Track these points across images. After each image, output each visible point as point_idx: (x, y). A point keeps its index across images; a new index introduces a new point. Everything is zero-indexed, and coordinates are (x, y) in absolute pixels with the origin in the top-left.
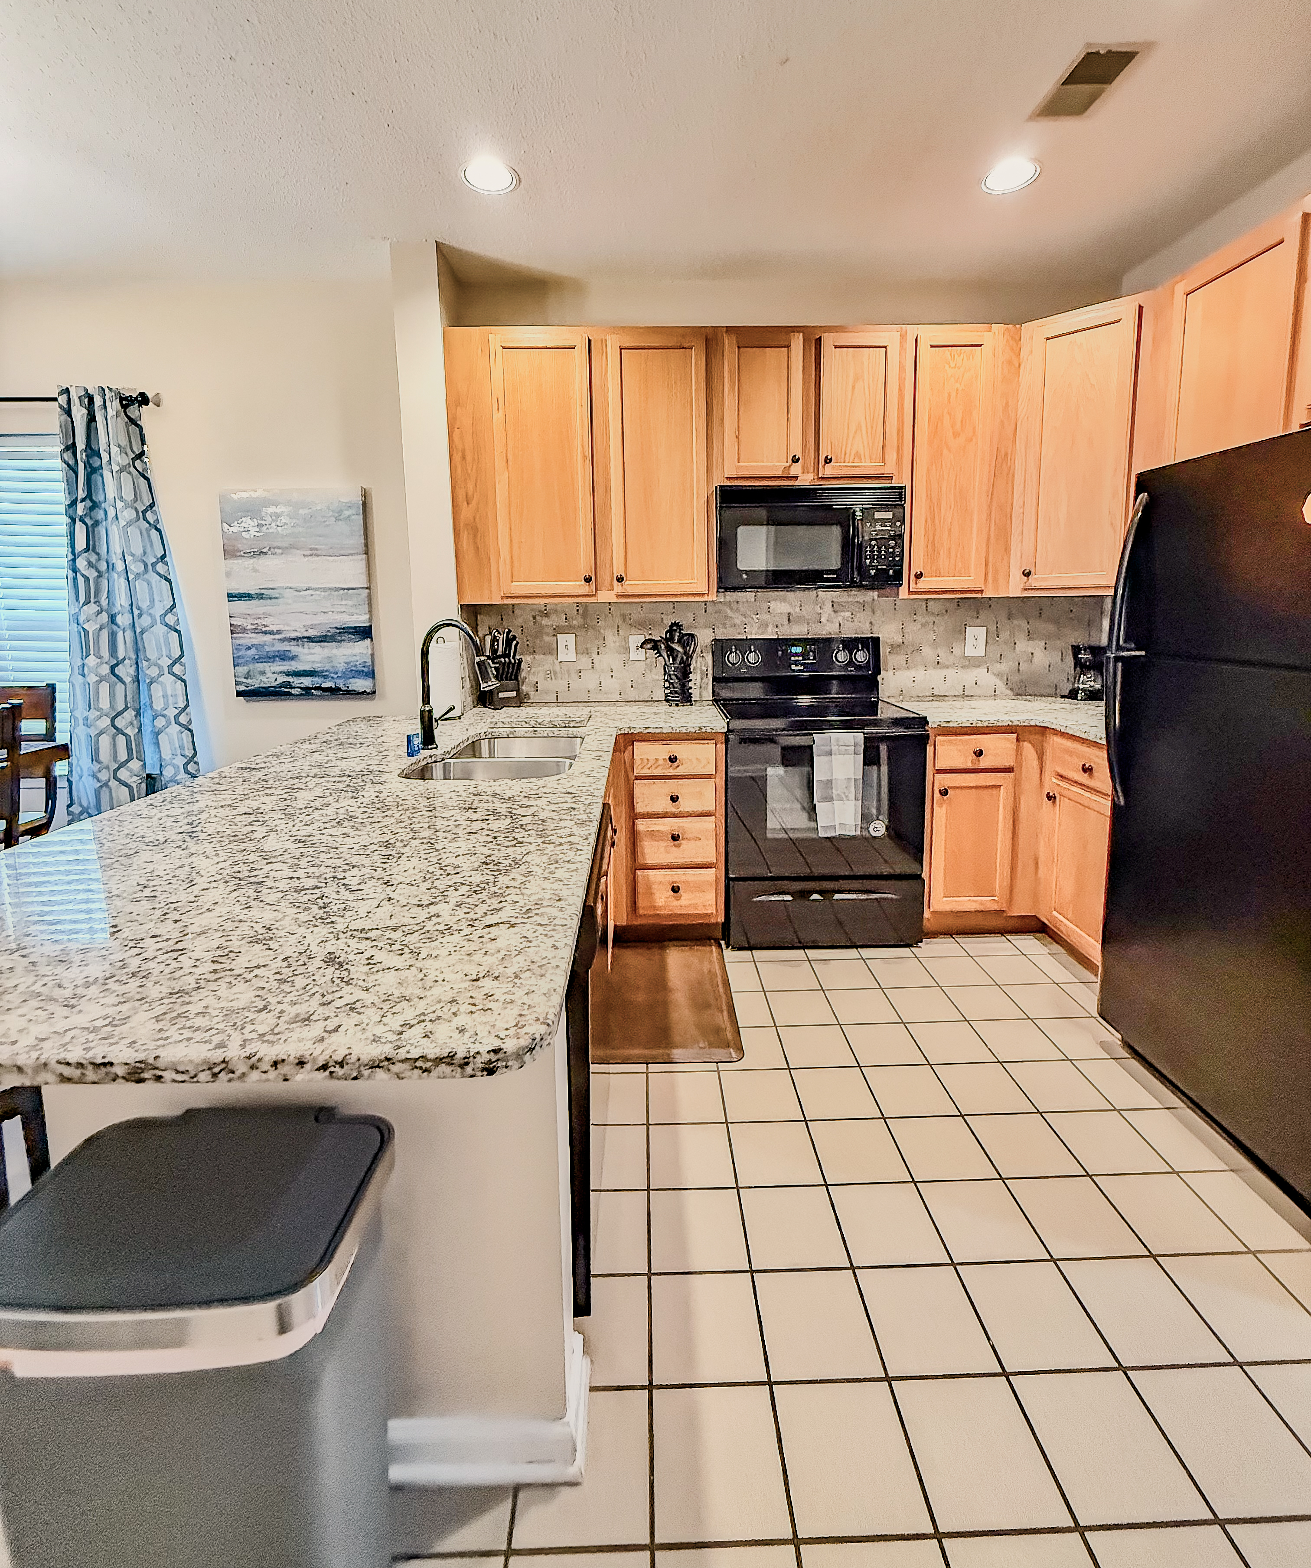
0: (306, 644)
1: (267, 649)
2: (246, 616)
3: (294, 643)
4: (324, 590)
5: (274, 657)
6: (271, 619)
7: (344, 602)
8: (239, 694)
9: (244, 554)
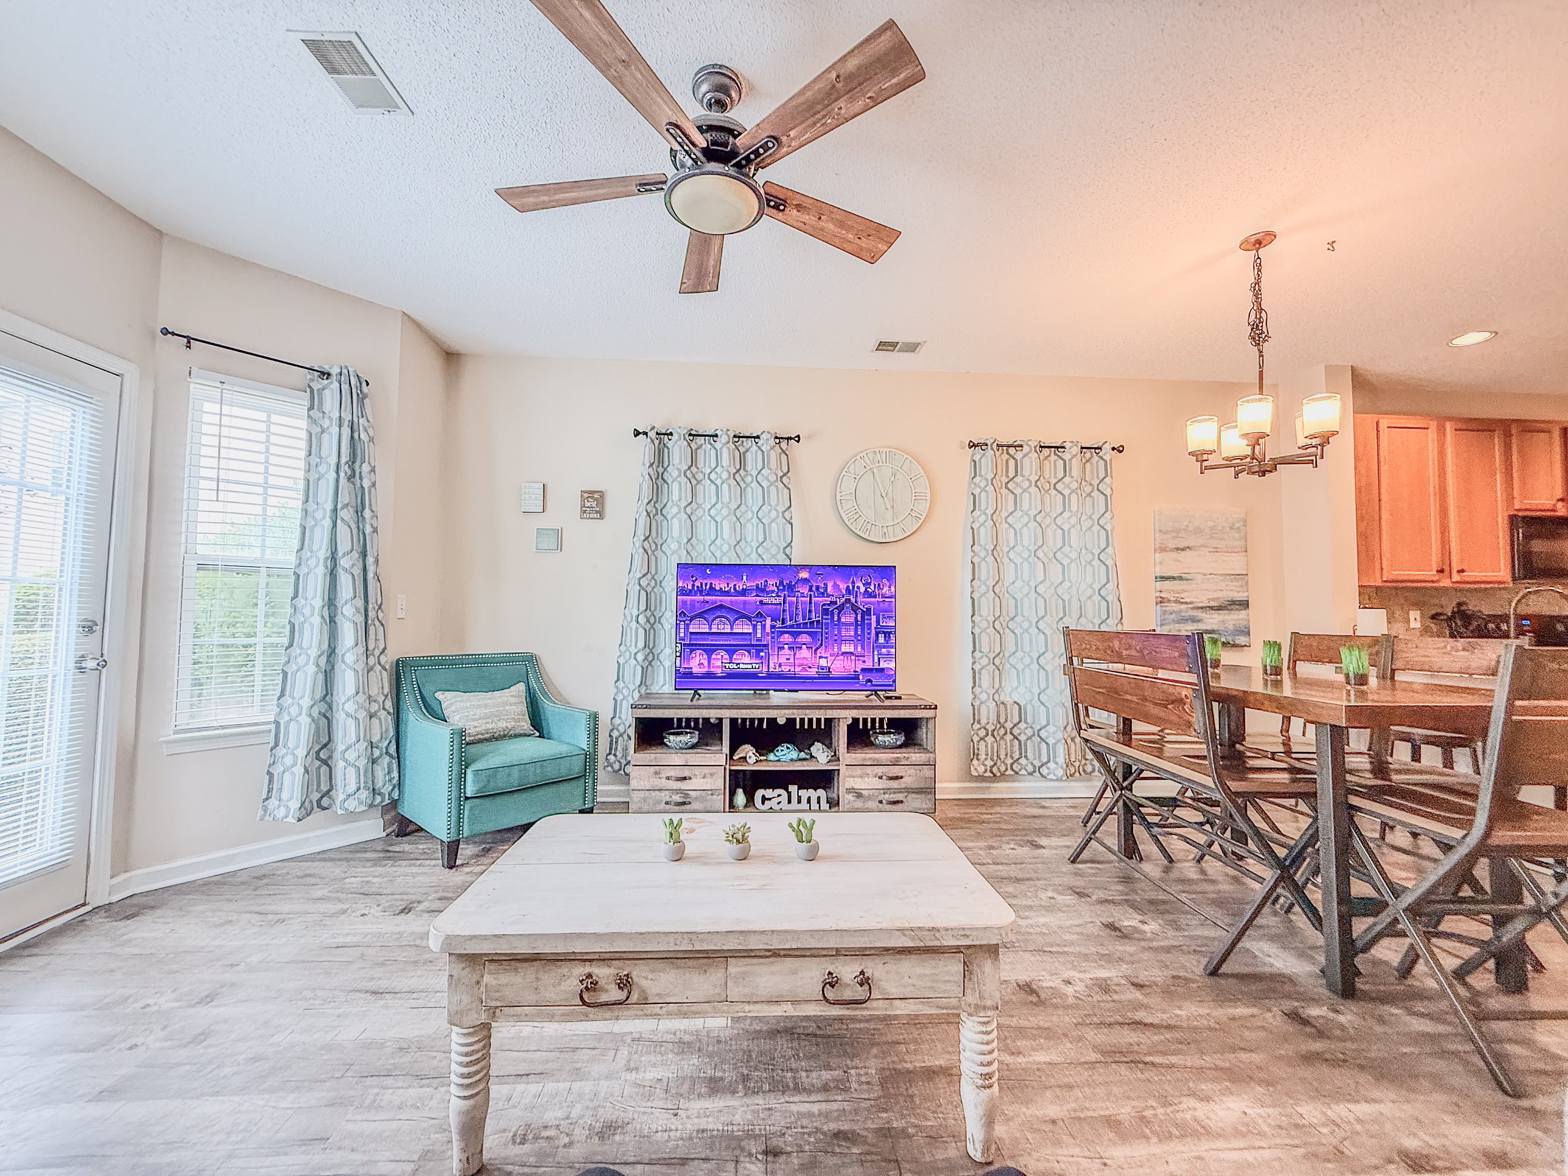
1: (1183, 614)
4: (1222, 575)
6: (1187, 594)
7: (1234, 583)
9: (1172, 550)
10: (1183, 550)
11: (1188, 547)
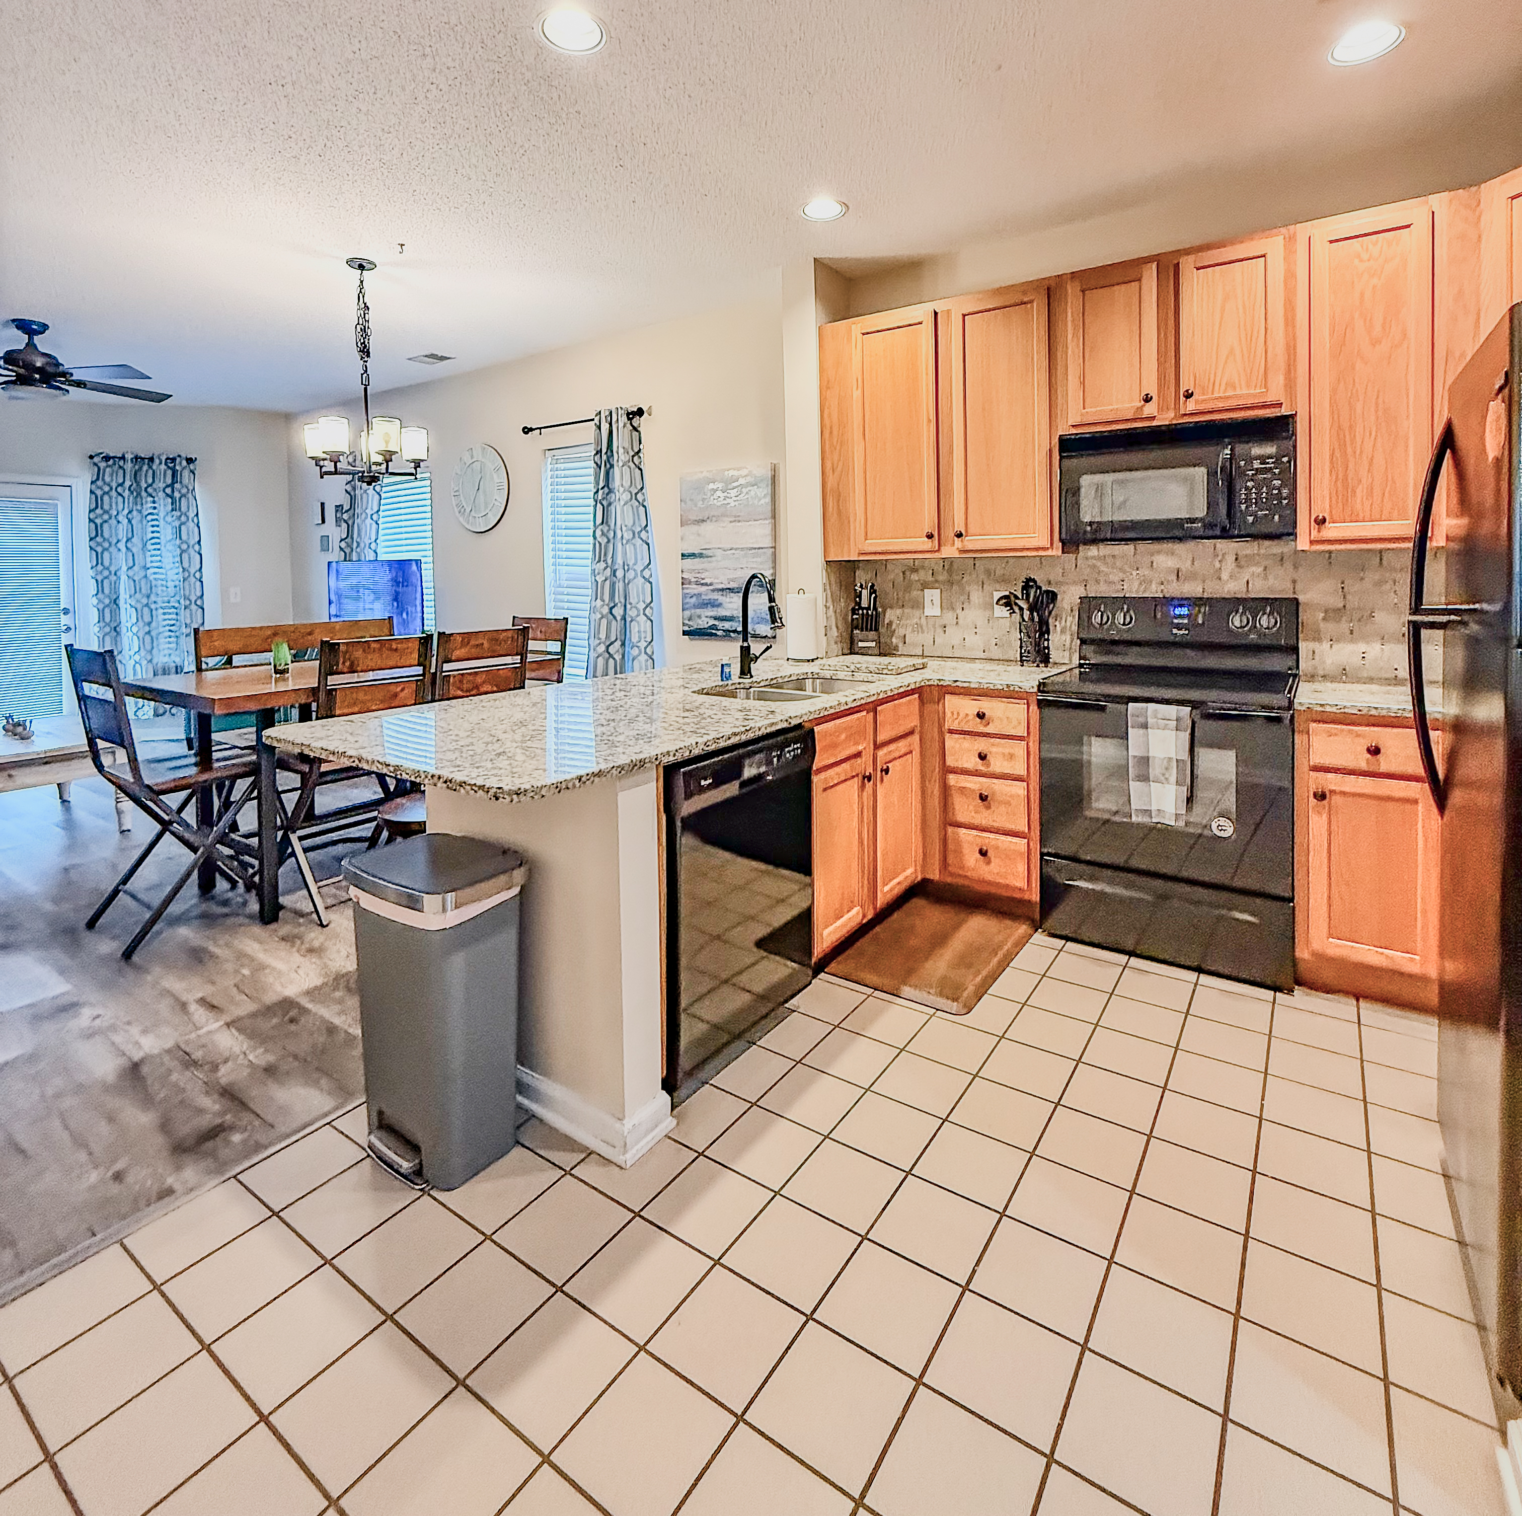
0: (728, 594)
1: (703, 597)
2: (692, 571)
3: (720, 593)
4: (743, 549)
5: (707, 604)
6: (707, 573)
7: (755, 560)
8: (685, 633)
9: (693, 523)
10: (703, 521)
11: (709, 518)
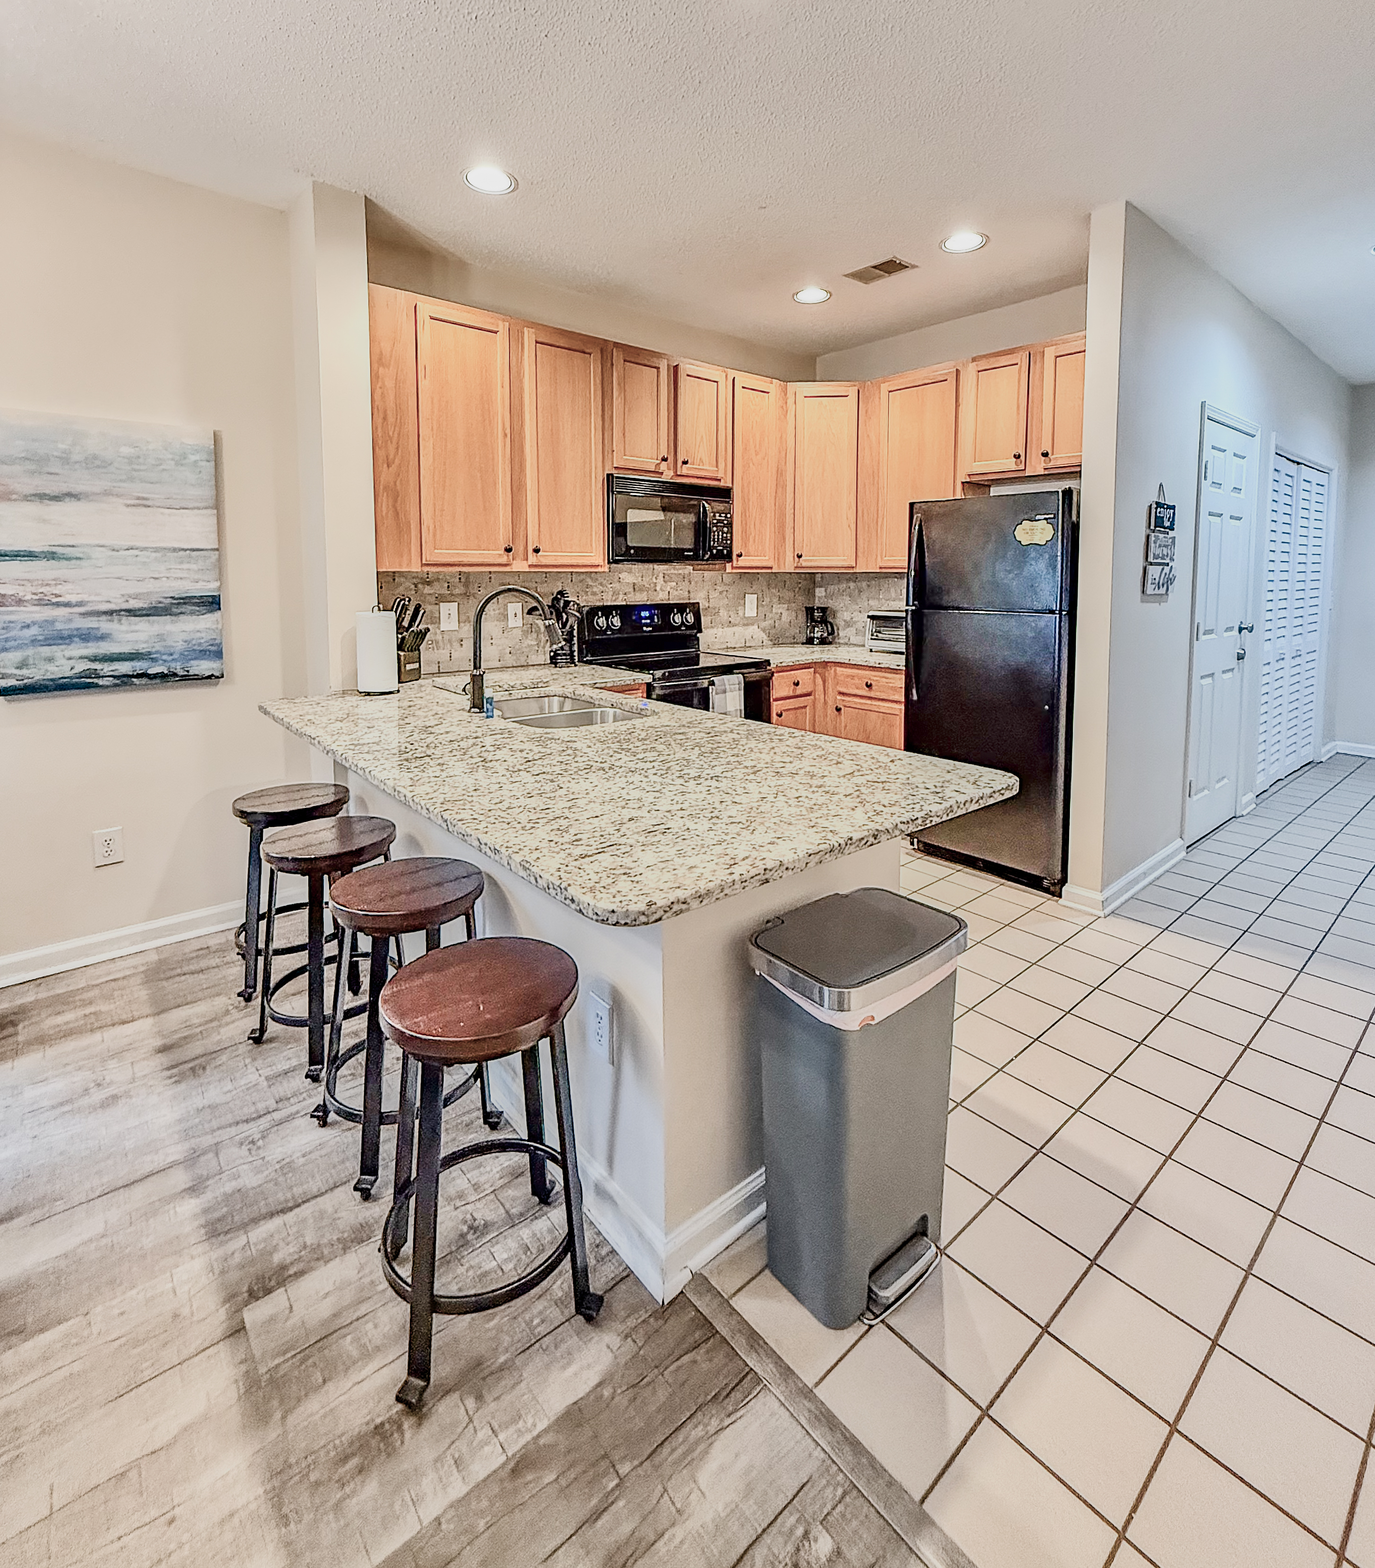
0: (124, 618)
1: (59, 626)
2: (20, 582)
3: (104, 618)
4: (156, 550)
5: (70, 637)
6: (68, 586)
7: (185, 566)
9: (27, 498)
10: (56, 498)
11: (70, 495)
